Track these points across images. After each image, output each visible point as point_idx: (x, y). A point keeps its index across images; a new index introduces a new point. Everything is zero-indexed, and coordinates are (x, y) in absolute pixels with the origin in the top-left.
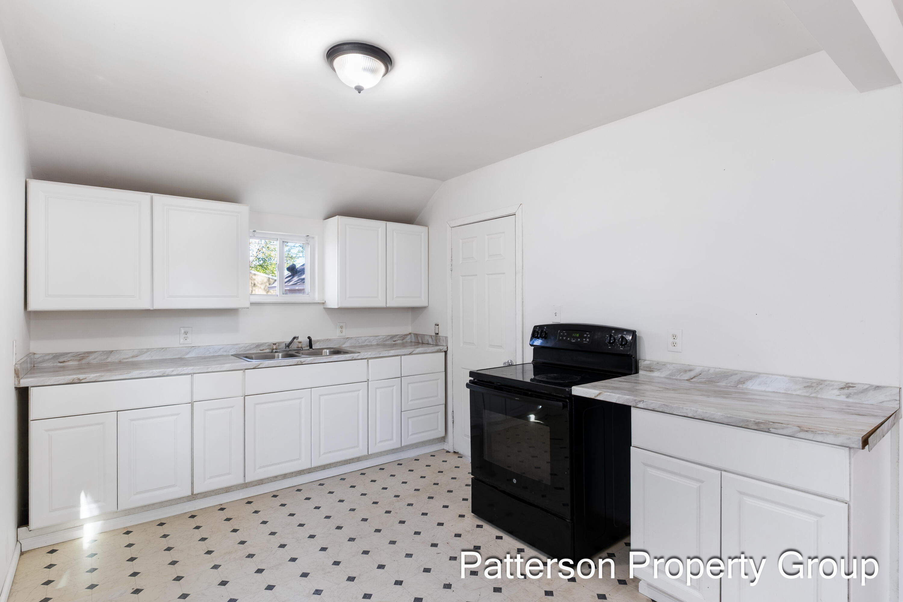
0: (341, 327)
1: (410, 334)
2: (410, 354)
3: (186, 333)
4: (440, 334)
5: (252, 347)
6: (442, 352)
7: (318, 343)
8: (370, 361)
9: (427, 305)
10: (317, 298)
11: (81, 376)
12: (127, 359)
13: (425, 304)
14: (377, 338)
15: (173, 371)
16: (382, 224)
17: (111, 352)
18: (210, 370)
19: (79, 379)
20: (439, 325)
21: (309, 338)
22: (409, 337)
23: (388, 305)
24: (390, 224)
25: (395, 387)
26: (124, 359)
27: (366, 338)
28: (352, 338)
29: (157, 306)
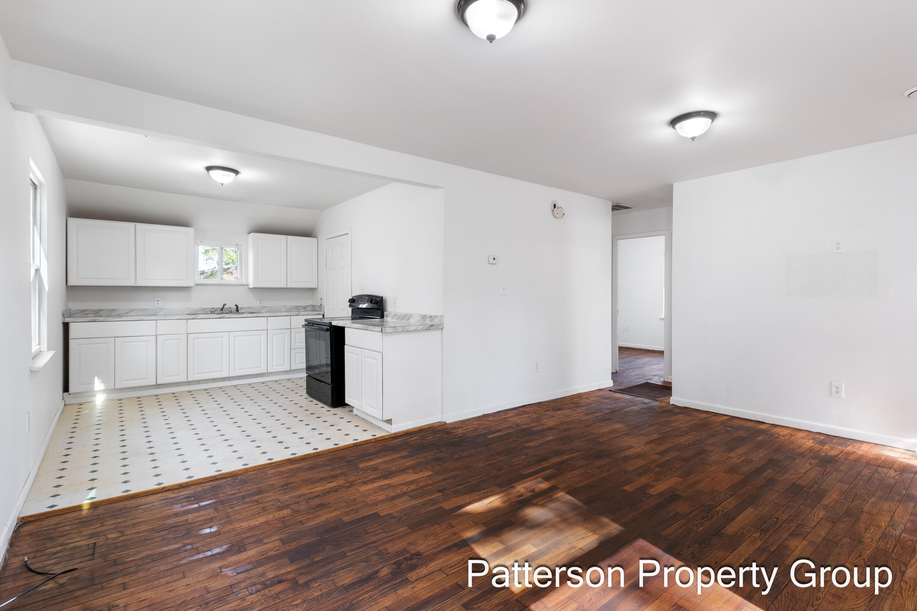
0: (260, 300)
1: (310, 305)
2: (297, 315)
3: (158, 301)
4: (322, 305)
5: (200, 310)
6: (321, 315)
7: (243, 309)
8: (269, 318)
9: (316, 287)
10: (244, 282)
11: (96, 318)
12: (123, 314)
13: (316, 286)
14: (285, 307)
15: (145, 318)
16: (283, 237)
18: (166, 319)
19: (94, 320)
21: (236, 305)
22: (309, 307)
23: (288, 287)
24: (290, 237)
25: (286, 334)
26: (121, 314)
27: (278, 307)
28: (267, 307)
29: (139, 284)
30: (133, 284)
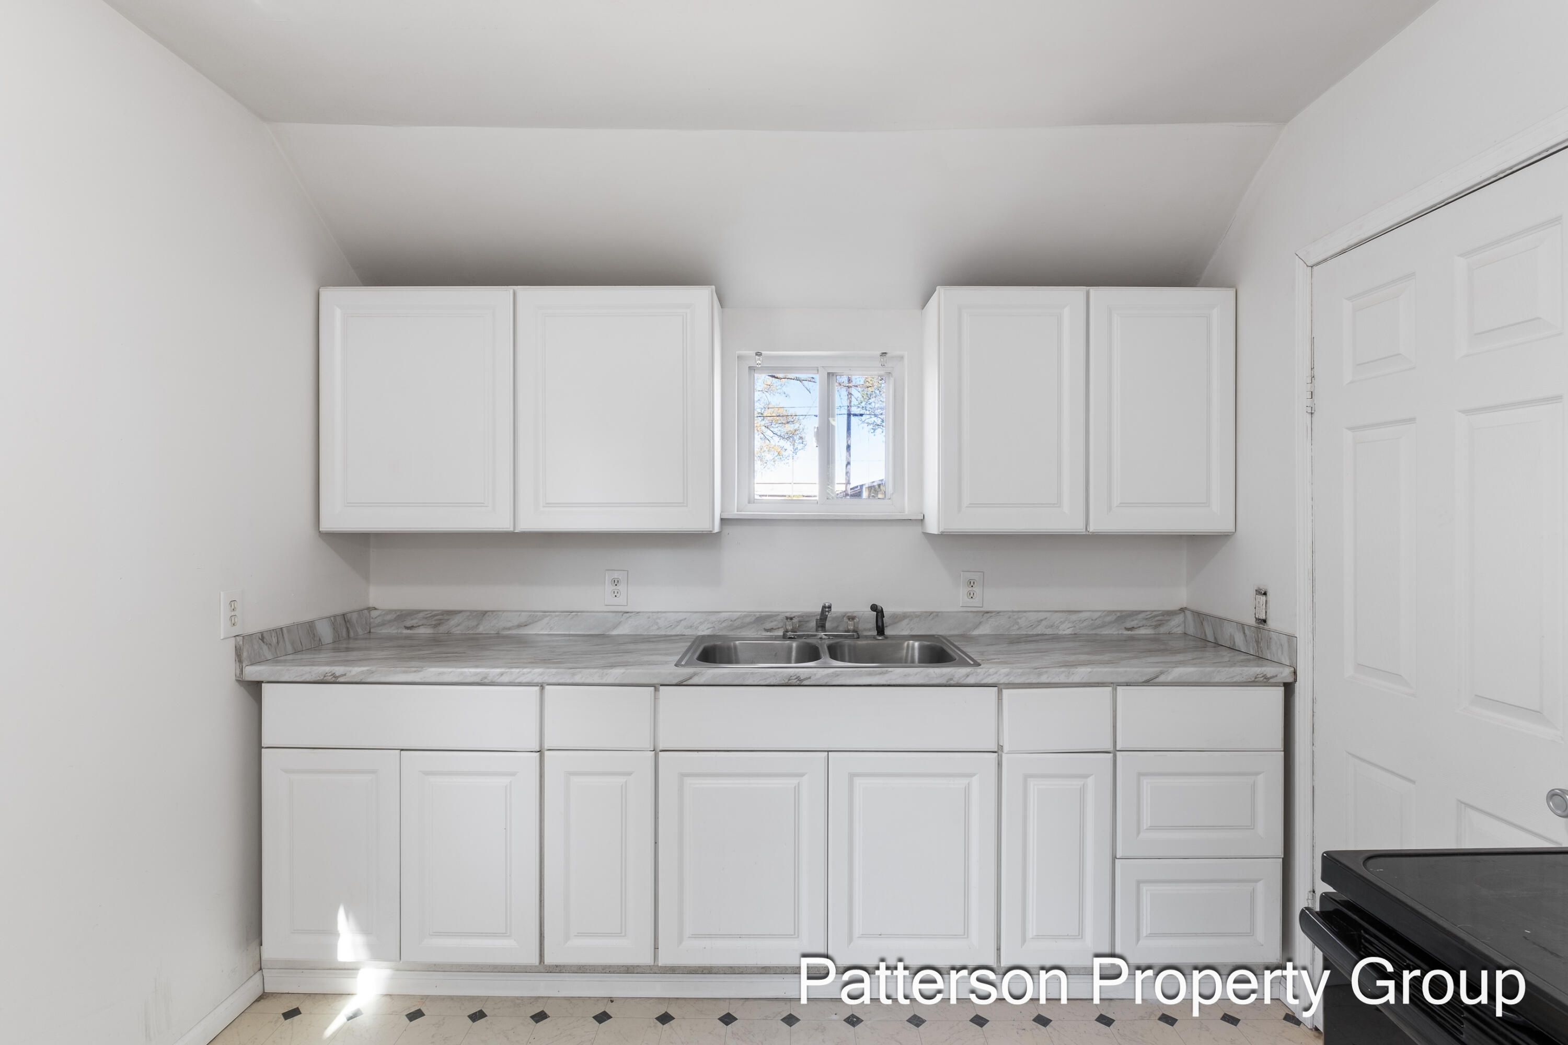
0: (971, 583)
1: (1183, 610)
2: (1148, 683)
3: (616, 582)
4: (1271, 624)
5: (748, 620)
6: (1275, 685)
7: (905, 622)
8: (1006, 692)
9: (1228, 527)
10: (908, 511)
11: (338, 670)
12: (509, 629)
13: (1223, 525)
14: (1074, 617)
15: (502, 674)
16: (1073, 295)
17: (484, 613)
18: (577, 679)
19: (334, 675)
20: (1268, 594)
21: (874, 608)
22: (1179, 619)
23: (1092, 529)
24: (1101, 295)
25: (1090, 781)
26: (505, 629)
27: (1041, 616)
28: (999, 612)
29: (530, 522)
30: (500, 522)
